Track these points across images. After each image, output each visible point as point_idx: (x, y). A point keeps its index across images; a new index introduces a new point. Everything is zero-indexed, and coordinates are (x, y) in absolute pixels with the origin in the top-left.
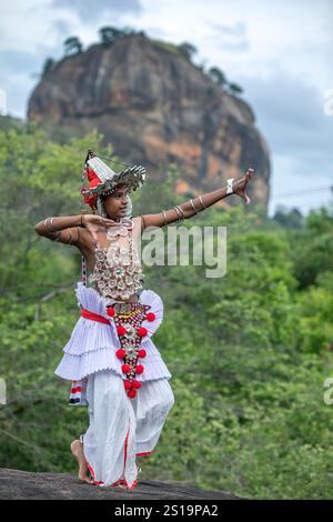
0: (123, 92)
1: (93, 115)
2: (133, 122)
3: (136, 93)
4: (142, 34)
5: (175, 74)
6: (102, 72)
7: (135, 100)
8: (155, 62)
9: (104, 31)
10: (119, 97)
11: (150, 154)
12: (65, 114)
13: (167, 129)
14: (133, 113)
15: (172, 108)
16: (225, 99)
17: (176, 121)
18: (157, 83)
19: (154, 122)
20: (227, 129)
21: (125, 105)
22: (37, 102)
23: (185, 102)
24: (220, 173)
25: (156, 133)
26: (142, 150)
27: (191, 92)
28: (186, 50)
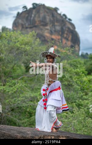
0: (39, 21)
1: (31, 28)
2: (42, 29)
3: (42, 21)
4: (44, 5)
5: (53, 16)
6: (33, 15)
7: (42, 23)
8: (47, 13)
9: (33, 4)
10: (38, 22)
11: (46, 38)
12: (23, 27)
13: (51, 31)
14: (42, 27)
15: (52, 26)
16: (67, 23)
17: (54, 29)
18: (48, 19)
19: (47, 29)
20: (68, 31)
21: (39, 25)
22: (15, 24)
23: (56, 24)
24: (66, 43)
25: (48, 33)
26: (44, 37)
27: (58, 21)
28: (56, 9)
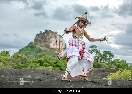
1: (44, 42)
4: (51, 31)
5: (55, 36)
6: (45, 36)
8: (53, 34)
9: (45, 30)
10: (48, 39)
12: (40, 42)
28: (56, 33)
